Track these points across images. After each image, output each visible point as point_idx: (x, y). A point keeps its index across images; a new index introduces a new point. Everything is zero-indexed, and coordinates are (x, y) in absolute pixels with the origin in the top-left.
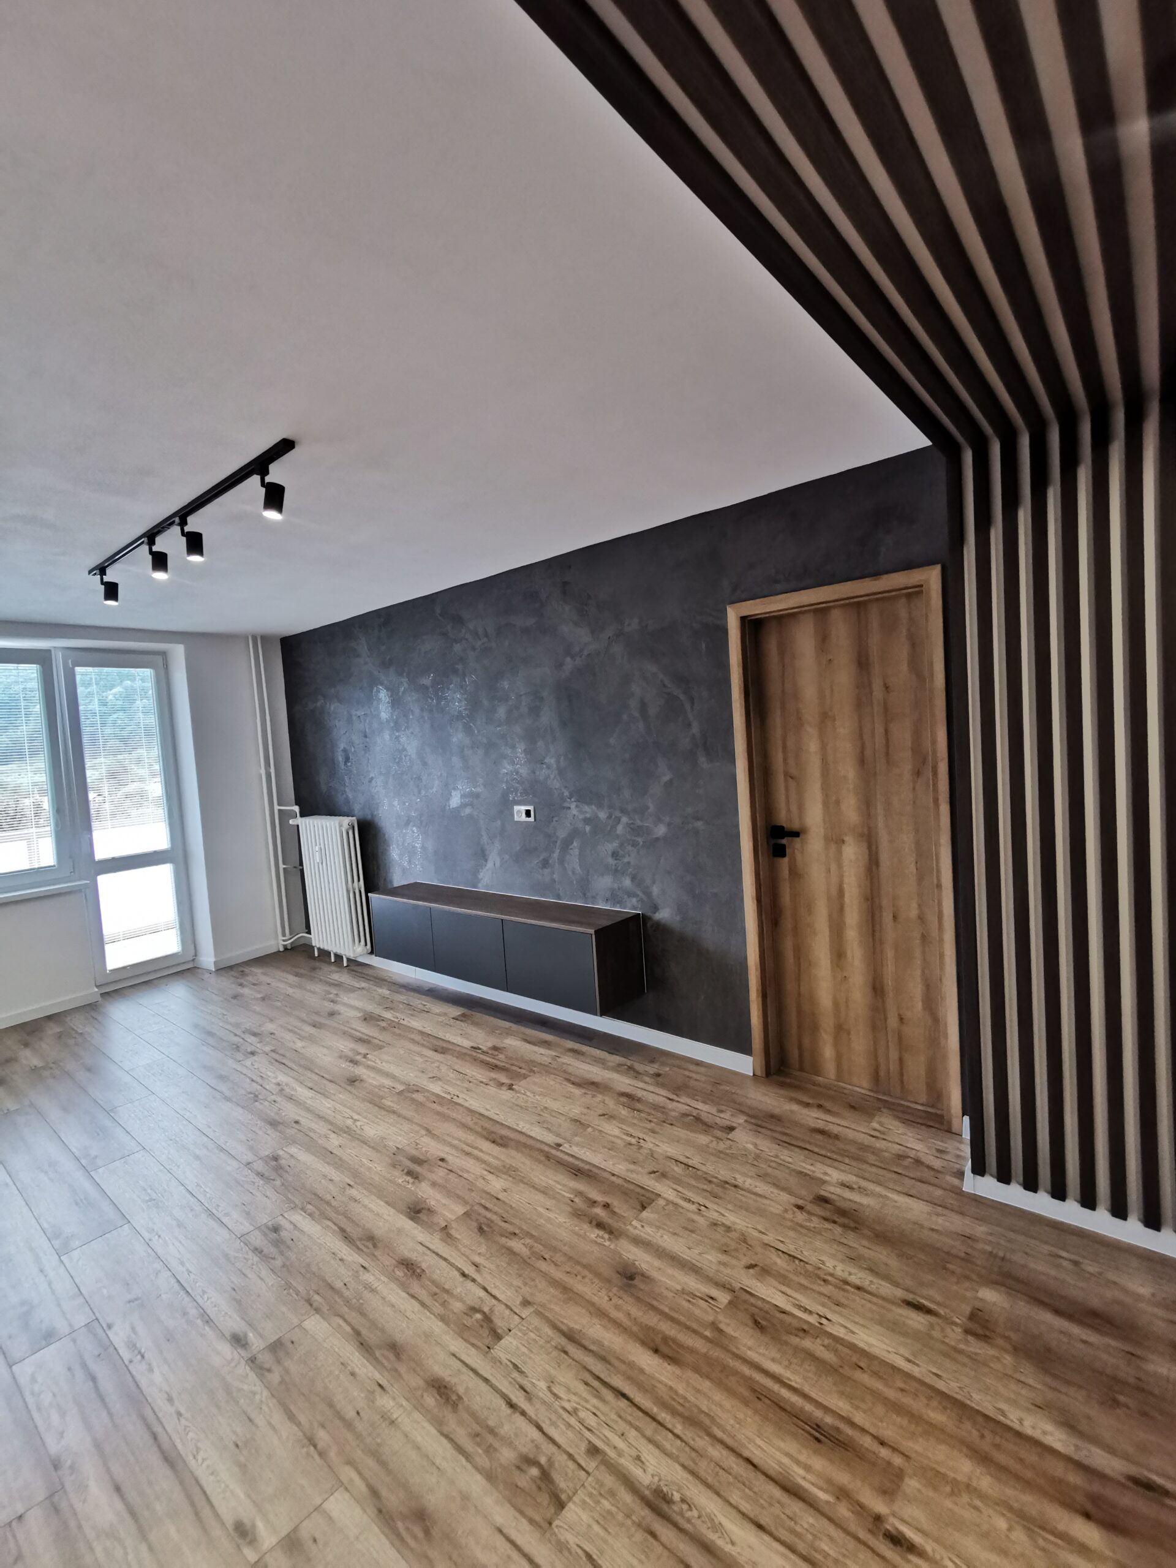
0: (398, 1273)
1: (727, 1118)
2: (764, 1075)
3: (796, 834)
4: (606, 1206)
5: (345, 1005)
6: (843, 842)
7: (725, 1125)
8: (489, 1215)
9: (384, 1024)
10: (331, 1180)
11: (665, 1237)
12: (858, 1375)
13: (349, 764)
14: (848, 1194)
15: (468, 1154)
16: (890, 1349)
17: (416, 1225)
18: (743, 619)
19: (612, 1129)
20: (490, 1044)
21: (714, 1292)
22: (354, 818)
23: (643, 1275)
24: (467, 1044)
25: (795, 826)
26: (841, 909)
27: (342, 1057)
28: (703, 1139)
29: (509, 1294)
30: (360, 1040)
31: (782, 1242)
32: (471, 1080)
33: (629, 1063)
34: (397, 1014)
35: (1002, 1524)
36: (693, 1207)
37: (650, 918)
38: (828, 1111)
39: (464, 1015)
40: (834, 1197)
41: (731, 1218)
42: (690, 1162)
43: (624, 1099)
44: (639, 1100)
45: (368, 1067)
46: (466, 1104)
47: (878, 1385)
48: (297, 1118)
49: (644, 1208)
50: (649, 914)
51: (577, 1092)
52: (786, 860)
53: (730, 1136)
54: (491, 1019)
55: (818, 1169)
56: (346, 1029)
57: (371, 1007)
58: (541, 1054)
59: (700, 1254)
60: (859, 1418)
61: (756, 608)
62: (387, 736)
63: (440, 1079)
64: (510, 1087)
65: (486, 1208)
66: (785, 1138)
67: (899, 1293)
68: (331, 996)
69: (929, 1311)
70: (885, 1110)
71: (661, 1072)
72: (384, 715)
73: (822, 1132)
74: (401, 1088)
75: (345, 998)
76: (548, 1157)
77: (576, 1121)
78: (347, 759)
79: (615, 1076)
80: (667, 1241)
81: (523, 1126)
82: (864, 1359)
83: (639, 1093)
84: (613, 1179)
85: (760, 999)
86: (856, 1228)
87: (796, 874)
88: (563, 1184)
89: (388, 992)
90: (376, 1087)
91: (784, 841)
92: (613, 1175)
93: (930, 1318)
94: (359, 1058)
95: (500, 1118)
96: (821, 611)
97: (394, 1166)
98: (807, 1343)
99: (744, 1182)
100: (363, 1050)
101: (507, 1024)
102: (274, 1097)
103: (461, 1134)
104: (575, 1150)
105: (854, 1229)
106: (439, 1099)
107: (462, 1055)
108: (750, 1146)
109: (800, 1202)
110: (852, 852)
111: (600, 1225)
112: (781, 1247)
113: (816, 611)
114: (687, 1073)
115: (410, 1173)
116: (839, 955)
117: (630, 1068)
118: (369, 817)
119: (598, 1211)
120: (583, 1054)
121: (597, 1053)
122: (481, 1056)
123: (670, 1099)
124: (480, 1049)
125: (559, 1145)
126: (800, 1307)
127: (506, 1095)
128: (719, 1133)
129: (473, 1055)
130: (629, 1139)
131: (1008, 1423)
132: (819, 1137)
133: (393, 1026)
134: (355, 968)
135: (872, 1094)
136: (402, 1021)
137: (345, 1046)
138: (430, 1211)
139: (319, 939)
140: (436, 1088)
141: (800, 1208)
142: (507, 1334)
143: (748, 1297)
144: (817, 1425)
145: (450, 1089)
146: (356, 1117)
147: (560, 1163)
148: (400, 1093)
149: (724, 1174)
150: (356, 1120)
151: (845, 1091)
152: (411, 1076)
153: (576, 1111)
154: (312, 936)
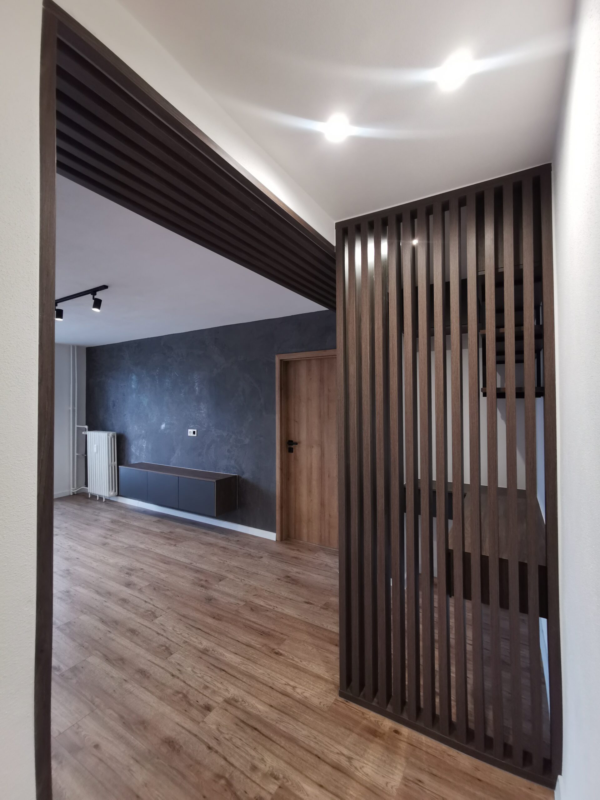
0: (119, 602)
1: (261, 554)
2: (280, 540)
3: (296, 444)
4: (206, 581)
5: (102, 517)
6: (313, 447)
7: (259, 556)
8: (159, 585)
9: (121, 524)
10: (92, 576)
11: (226, 589)
12: (282, 620)
13: (115, 407)
14: (298, 575)
15: (153, 567)
16: (294, 613)
17: (128, 589)
18: (281, 361)
19: (215, 558)
20: (169, 531)
21: (240, 602)
22: (115, 432)
23: (215, 599)
24: (158, 531)
25: (297, 441)
26: (311, 473)
27: (100, 536)
28: (249, 560)
29: (163, 606)
30: (109, 530)
31: (268, 588)
32: (158, 543)
33: (227, 537)
34: (127, 520)
35: (310, 648)
36: (239, 580)
37: (241, 477)
38: (300, 551)
39: (159, 521)
40: (292, 576)
41: (252, 583)
42: (242, 568)
43: (222, 549)
44: (228, 549)
45: (112, 539)
46: (155, 551)
47: (287, 622)
48: (78, 557)
49: (220, 581)
50: (240, 475)
51: (202, 546)
52: (293, 454)
53: (260, 560)
54: (171, 522)
55: (289, 569)
56: (102, 526)
57: (115, 518)
58: (191, 534)
59: (238, 593)
60: (277, 629)
61: (286, 357)
62: (134, 396)
63: (144, 543)
64: (175, 545)
65: (158, 583)
66: (281, 560)
67: (304, 600)
68: (96, 513)
69: (311, 604)
70: (321, 551)
71: (239, 540)
72: (133, 386)
73: (296, 558)
74: (126, 546)
75: (103, 514)
76: (186, 567)
77: (200, 556)
78: (114, 405)
79: (220, 541)
80: (227, 590)
81: (178, 558)
82: (286, 616)
83: (229, 547)
84: (211, 573)
85: (280, 509)
86: (297, 584)
87: (296, 459)
88: (190, 575)
89: (124, 512)
90: (115, 546)
91: (293, 446)
92: (211, 572)
93: (311, 605)
94: (108, 536)
95: (169, 556)
96: (309, 360)
97: (120, 571)
98: (268, 613)
99: (261, 573)
100: (110, 533)
101: (178, 524)
102: (67, 550)
103: (151, 561)
104: (198, 565)
105: (296, 584)
106: (144, 550)
107: (156, 535)
108: (267, 562)
109: (279, 578)
110: (315, 451)
111: (202, 586)
112: (268, 590)
113: (307, 360)
114: (249, 540)
115: (127, 573)
116: (310, 491)
117: (228, 539)
118: (122, 432)
119: (203, 583)
120: (208, 534)
121: (215, 533)
122: (164, 535)
123: (240, 549)
124: (164, 533)
125: (191, 563)
126: (268, 605)
127: (173, 548)
128: (256, 559)
129: (161, 535)
130: (220, 561)
131: (324, 627)
132: (294, 559)
133: (124, 524)
134: (109, 502)
135: (319, 546)
136: (130, 523)
137: (101, 532)
138: (134, 584)
139: (92, 489)
140: (142, 546)
141: (279, 579)
142: (160, 617)
143: (251, 603)
144: (263, 632)
145: (148, 546)
146: (105, 556)
147: (191, 569)
148: (126, 548)
149: (254, 570)
150: (105, 557)
151: (310, 545)
152: (131, 542)
153: (201, 552)
154: (88, 488)
